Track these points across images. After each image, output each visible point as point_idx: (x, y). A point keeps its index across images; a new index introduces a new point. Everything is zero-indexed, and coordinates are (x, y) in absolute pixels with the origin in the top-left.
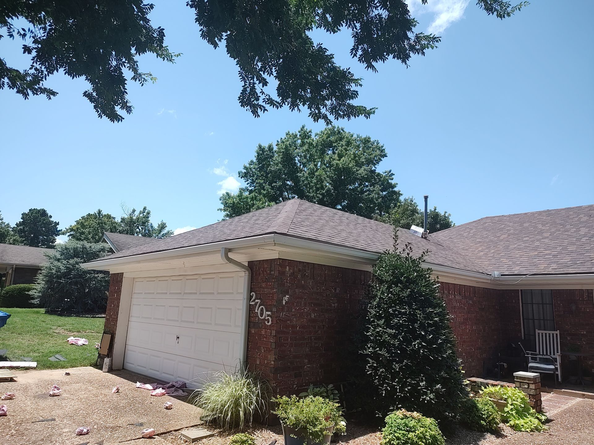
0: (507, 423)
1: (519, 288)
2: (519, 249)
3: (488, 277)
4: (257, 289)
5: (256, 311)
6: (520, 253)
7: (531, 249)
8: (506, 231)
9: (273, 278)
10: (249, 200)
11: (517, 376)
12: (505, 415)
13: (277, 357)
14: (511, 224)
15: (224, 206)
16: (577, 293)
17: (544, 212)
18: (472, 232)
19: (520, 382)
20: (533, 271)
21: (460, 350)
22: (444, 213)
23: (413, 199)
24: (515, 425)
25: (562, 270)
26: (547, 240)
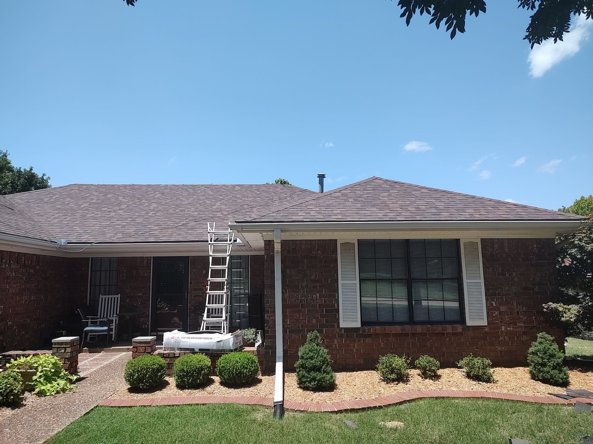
0: (33, 392)
1: (90, 256)
2: (94, 218)
3: (52, 245)
6: (94, 222)
7: (106, 218)
8: (89, 200)
11: (55, 343)
12: (32, 384)
14: (96, 194)
16: (139, 260)
17: (130, 185)
18: (54, 197)
19: (58, 348)
20: (100, 239)
21: (10, 323)
22: (42, 175)
23: (8, 154)
24: (41, 391)
25: (125, 239)
26: (122, 212)
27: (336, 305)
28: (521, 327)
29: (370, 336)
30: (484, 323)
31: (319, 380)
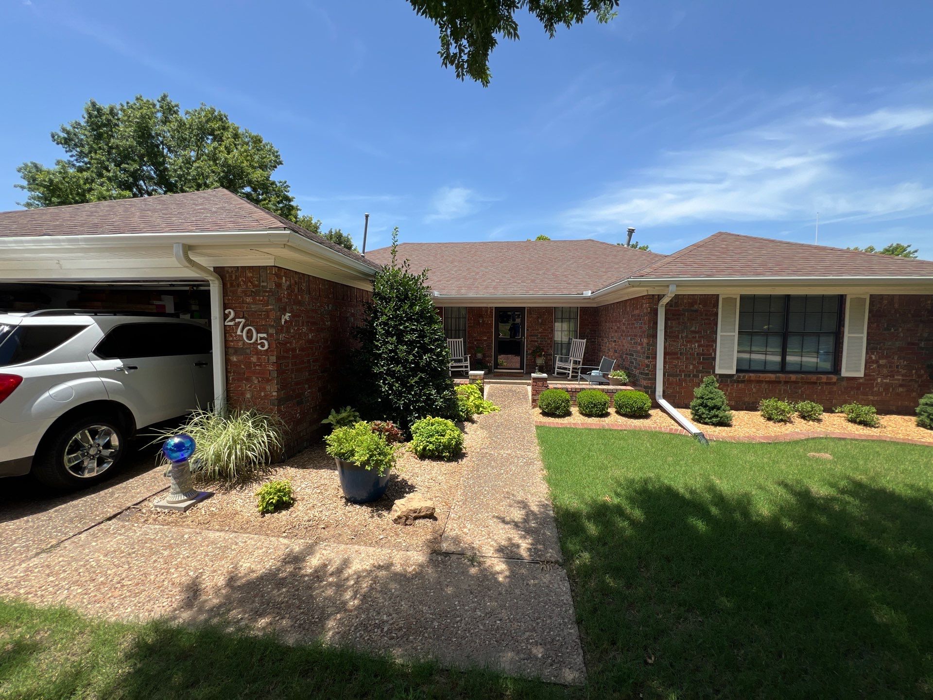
1: (444, 305)
4: (237, 305)
5: (239, 333)
9: (267, 292)
10: (82, 182)
13: (279, 386)
15: (29, 182)
16: (483, 310)
27: (713, 354)
28: (899, 380)
29: (743, 382)
30: (861, 374)
31: (721, 418)
